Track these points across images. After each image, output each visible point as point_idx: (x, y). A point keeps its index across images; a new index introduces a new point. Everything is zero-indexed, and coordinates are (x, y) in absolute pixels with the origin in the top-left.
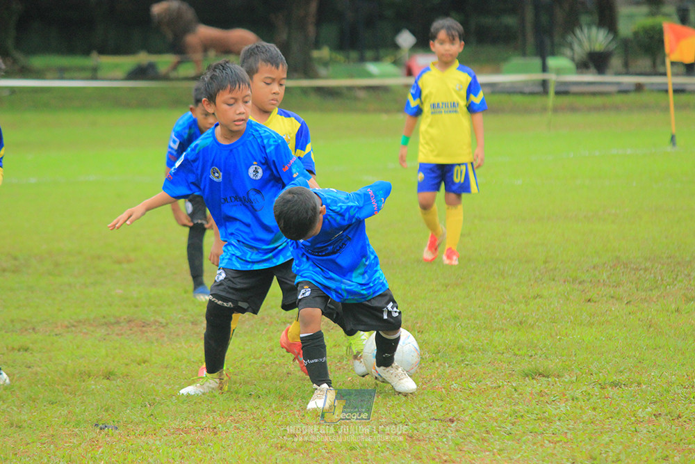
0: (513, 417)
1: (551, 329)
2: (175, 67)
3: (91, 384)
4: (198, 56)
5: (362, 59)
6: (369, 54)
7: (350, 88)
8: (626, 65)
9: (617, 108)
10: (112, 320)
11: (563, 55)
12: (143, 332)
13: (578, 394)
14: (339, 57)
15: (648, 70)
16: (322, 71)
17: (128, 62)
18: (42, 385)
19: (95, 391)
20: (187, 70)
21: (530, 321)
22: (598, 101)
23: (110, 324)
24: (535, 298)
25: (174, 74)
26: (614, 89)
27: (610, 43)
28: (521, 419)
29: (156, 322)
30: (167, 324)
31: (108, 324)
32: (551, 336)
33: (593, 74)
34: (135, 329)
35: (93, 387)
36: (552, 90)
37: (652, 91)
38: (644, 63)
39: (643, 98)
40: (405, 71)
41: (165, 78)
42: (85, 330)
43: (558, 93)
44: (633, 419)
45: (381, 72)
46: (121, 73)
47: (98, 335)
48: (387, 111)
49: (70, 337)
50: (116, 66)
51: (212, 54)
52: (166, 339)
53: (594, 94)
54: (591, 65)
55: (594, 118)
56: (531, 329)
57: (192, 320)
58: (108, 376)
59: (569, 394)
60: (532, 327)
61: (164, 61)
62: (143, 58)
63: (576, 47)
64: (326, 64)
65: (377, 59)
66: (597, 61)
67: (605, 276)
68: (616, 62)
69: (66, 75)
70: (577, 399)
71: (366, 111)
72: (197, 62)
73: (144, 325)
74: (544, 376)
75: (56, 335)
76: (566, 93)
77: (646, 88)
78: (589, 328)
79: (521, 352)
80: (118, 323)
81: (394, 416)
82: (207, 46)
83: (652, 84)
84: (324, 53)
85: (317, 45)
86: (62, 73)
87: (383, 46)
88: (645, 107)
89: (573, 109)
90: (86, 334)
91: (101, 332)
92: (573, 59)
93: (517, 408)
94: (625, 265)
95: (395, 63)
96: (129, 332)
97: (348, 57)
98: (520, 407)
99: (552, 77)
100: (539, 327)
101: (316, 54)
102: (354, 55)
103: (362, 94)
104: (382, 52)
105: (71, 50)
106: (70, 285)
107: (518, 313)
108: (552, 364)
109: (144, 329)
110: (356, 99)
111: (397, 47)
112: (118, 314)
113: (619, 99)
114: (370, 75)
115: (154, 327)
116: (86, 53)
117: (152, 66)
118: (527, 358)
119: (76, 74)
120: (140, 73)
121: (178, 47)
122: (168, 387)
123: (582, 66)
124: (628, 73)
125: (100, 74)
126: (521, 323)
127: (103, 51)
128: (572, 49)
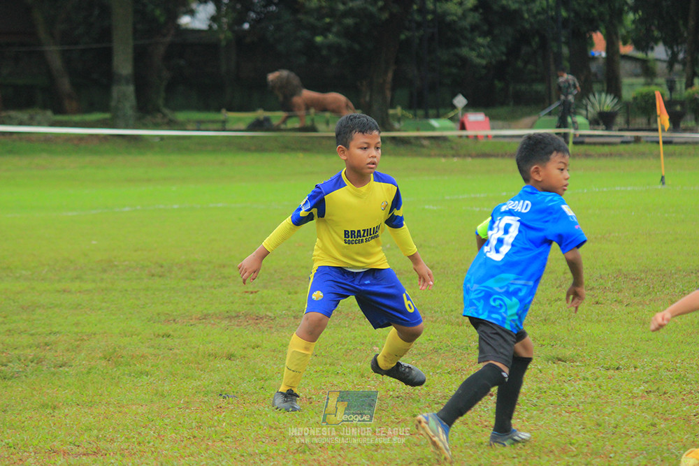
0: (539, 392)
1: (568, 325)
2: (285, 121)
3: (218, 364)
4: (302, 113)
5: (427, 116)
6: (432, 112)
7: (417, 138)
8: (628, 122)
9: (620, 155)
10: (234, 314)
11: (580, 114)
12: (257, 324)
13: (588, 375)
14: (409, 114)
15: (644, 126)
16: (397, 125)
17: (250, 117)
18: (180, 363)
19: (220, 369)
20: (294, 123)
21: (553, 318)
22: (606, 149)
23: (233, 317)
24: (556, 301)
25: (283, 126)
26: (618, 140)
27: (615, 105)
28: (544, 394)
29: (267, 316)
30: (275, 318)
31: (230, 318)
32: (568, 330)
33: (603, 130)
34: (250, 322)
35: (219, 365)
36: (571, 140)
37: (647, 142)
38: (641, 121)
39: (641, 147)
40: (458, 125)
41: (278, 129)
42: (212, 322)
43: (575, 143)
44: (630, 395)
45: (441, 126)
46: (243, 126)
47: (223, 326)
48: (445, 156)
49: (201, 326)
50: (239, 120)
51: (312, 111)
52: (274, 330)
53: (603, 144)
54: (601, 122)
55: (603, 162)
56: (552, 325)
57: (294, 315)
58: (230, 357)
59: (581, 375)
60: (554, 323)
61: (277, 116)
62: (260, 114)
63: (589, 108)
64: (399, 120)
65: (437, 116)
66: (605, 119)
67: (609, 285)
68: (620, 120)
69: (203, 127)
70: (587, 379)
71: (429, 156)
72: (301, 118)
73: (258, 318)
74: (563, 361)
75: (191, 325)
76: (582, 143)
77: (643, 140)
78: (597, 324)
79: (545, 343)
80: (237, 316)
81: (447, 390)
82: (309, 105)
83: (647, 137)
84: (398, 111)
85: (393, 106)
86: (199, 125)
87: (442, 107)
88: (642, 155)
89: (587, 156)
90: (214, 324)
91: (225, 323)
92: (587, 118)
93: (541, 386)
94: (626, 276)
95: (452, 119)
96: (246, 324)
97: (415, 115)
98: (544, 385)
99: (571, 131)
100: (559, 323)
101: (391, 112)
102: (420, 112)
103: (426, 143)
104: (442, 111)
105: (206, 108)
106: (202, 287)
107: (543, 312)
108: (568, 352)
109: (258, 321)
110: (423, 146)
111: (454, 107)
112: (238, 310)
113: (622, 148)
114: (433, 128)
115: (265, 320)
116: (218, 110)
117: (267, 120)
118: (549, 347)
119: (210, 126)
120: (258, 125)
121: (287, 106)
122: (275, 366)
123: (594, 123)
124: (628, 130)
125: (228, 126)
126: (545, 320)
127: (230, 109)
128: (587, 110)
